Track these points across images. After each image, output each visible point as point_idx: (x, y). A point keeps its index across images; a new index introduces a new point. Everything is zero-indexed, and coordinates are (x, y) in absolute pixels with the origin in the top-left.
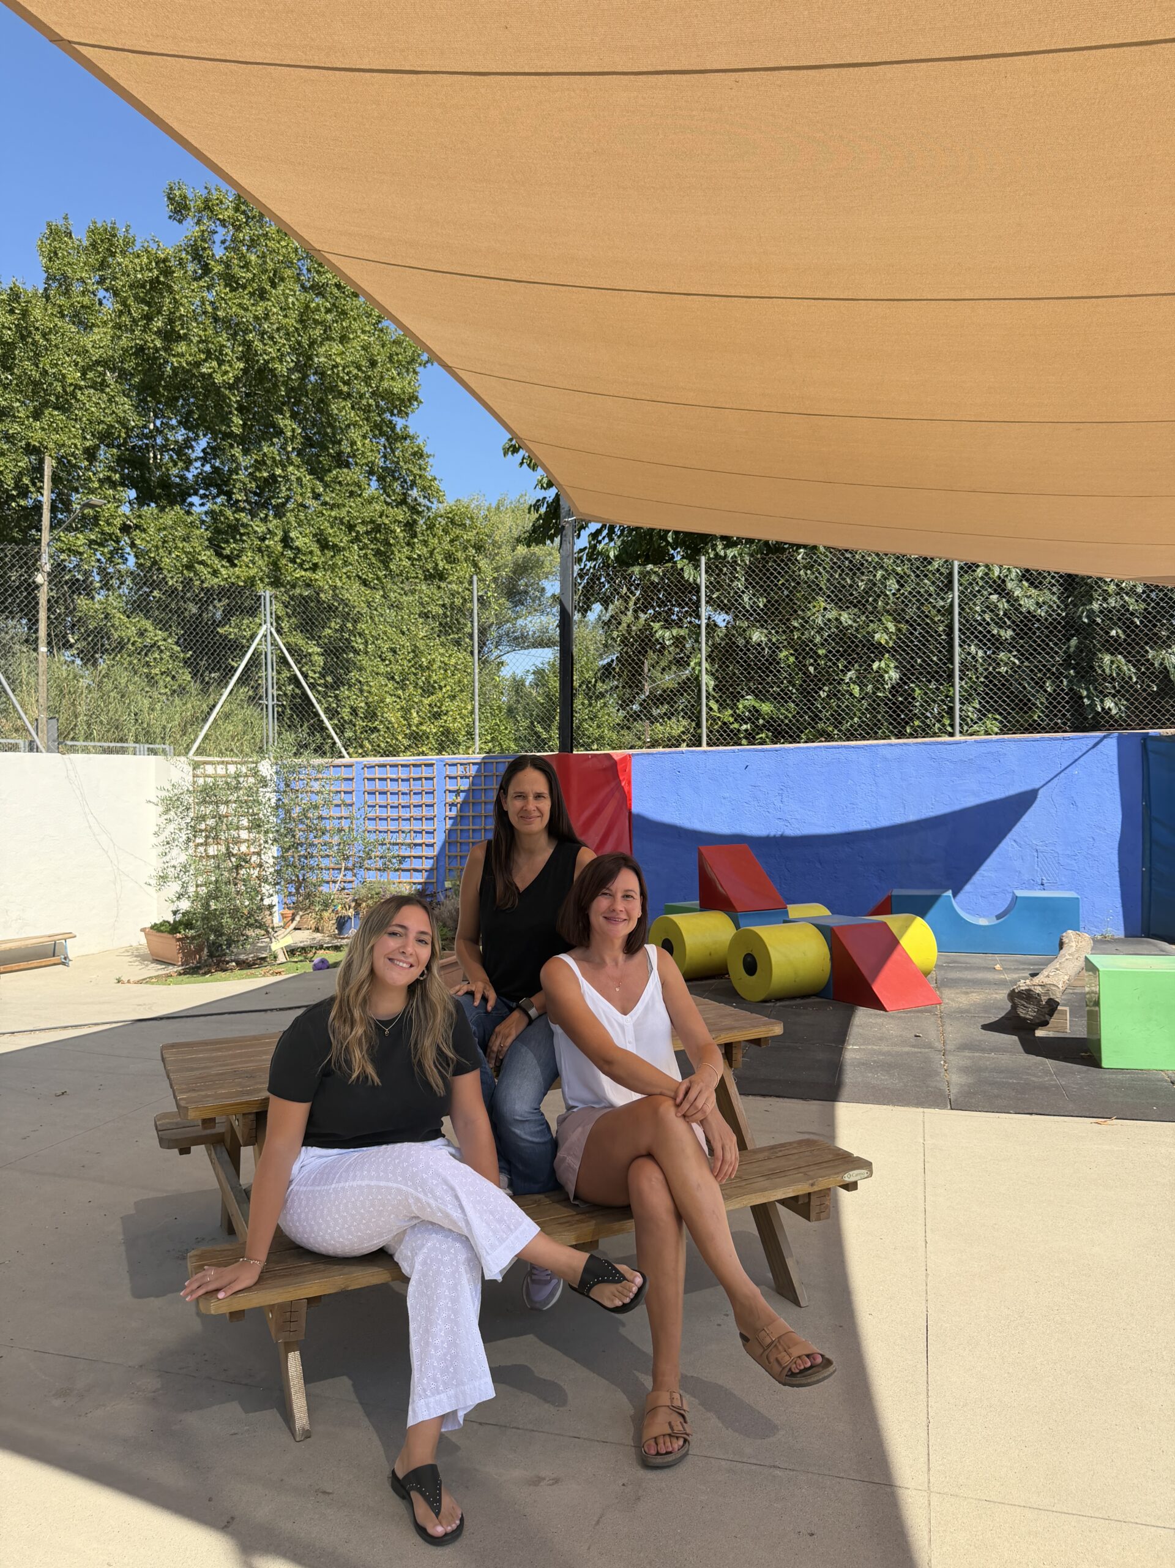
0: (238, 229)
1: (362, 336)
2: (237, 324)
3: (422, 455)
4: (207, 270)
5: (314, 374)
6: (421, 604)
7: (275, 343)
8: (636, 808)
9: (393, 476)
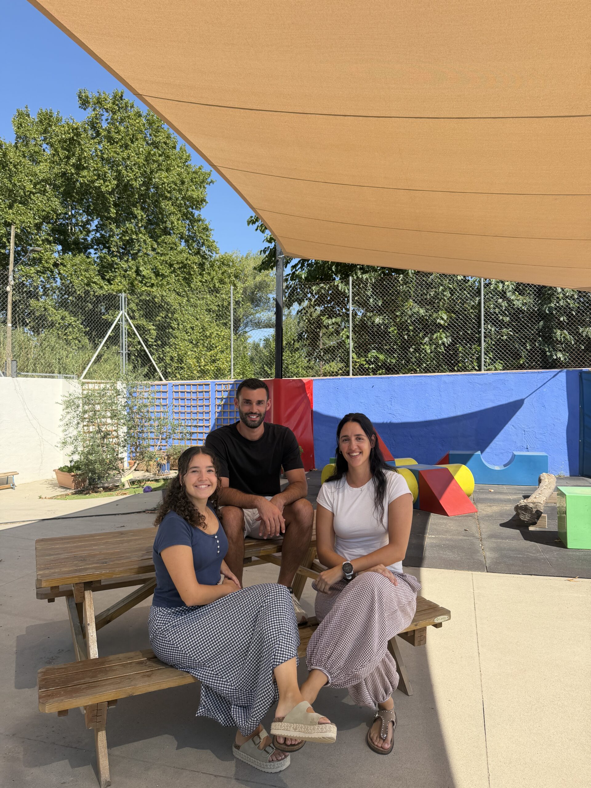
0: (114, 113)
1: (177, 169)
2: (114, 162)
3: (207, 230)
4: (98, 134)
5: (153, 188)
6: (207, 304)
7: (133, 171)
8: (315, 408)
9: (193, 240)
